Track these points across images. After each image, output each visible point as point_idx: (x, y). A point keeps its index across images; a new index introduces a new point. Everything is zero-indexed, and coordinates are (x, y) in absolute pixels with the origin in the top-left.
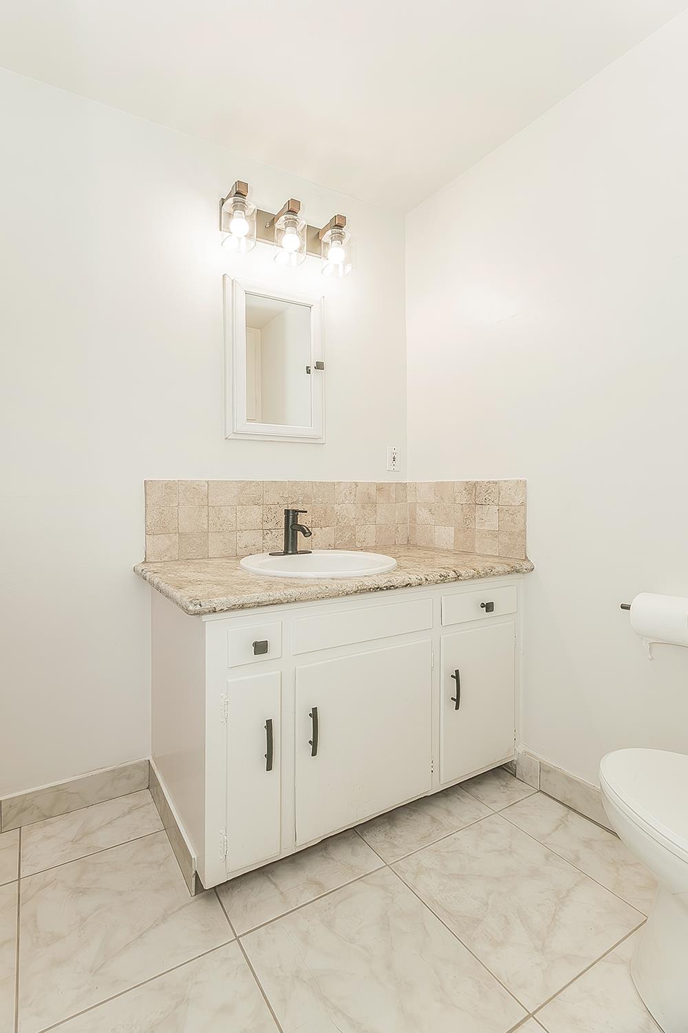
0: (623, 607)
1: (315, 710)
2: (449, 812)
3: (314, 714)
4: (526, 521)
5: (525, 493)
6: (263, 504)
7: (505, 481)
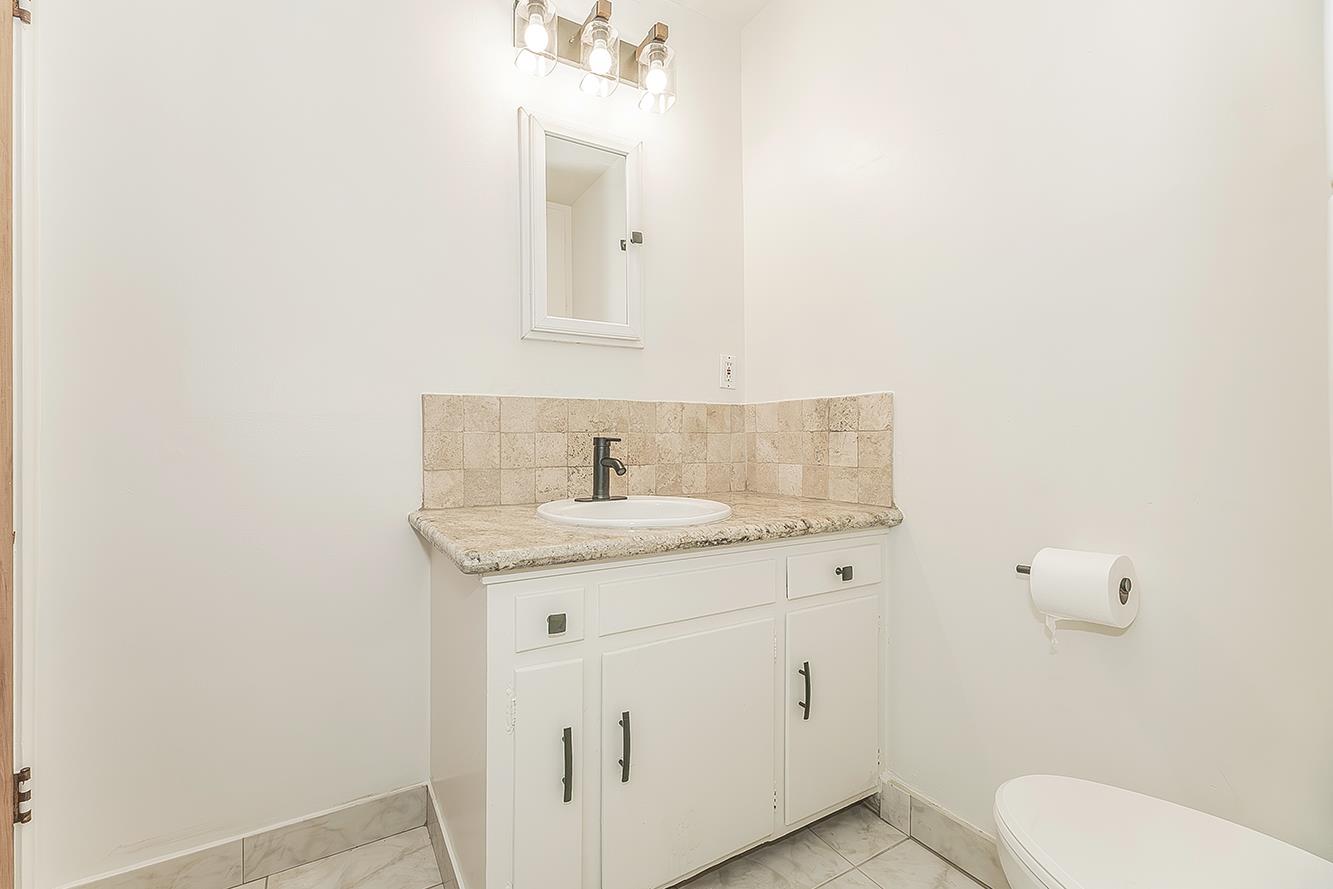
0: (1020, 570)
1: (626, 715)
2: (797, 866)
3: (625, 722)
4: (892, 452)
5: (891, 412)
6: (568, 432)
7: (867, 396)
